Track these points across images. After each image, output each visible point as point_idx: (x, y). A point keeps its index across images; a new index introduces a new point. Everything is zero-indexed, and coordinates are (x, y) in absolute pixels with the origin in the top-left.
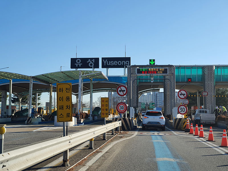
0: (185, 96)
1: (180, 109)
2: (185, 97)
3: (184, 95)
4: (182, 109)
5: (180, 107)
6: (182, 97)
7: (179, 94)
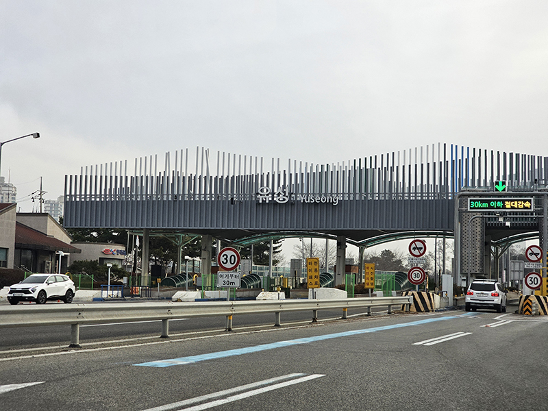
0: (539, 256)
1: (528, 279)
2: (539, 259)
3: (536, 255)
4: (533, 280)
5: (530, 276)
6: (533, 258)
7: (528, 254)
